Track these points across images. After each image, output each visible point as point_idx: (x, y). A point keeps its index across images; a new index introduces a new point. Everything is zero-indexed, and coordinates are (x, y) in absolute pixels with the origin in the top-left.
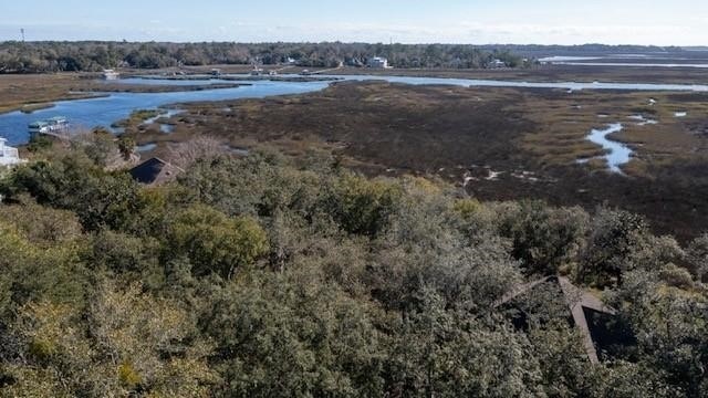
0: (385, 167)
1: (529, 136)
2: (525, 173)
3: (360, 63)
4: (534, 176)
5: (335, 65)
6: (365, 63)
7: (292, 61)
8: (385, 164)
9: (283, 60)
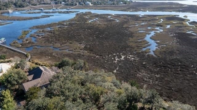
0: (95, 55)
1: (131, 39)
2: (131, 56)
3: (83, 4)
4: (133, 57)
5: (76, 5)
6: (84, 4)
7: (63, 3)
8: (95, 54)
9: (61, 3)
